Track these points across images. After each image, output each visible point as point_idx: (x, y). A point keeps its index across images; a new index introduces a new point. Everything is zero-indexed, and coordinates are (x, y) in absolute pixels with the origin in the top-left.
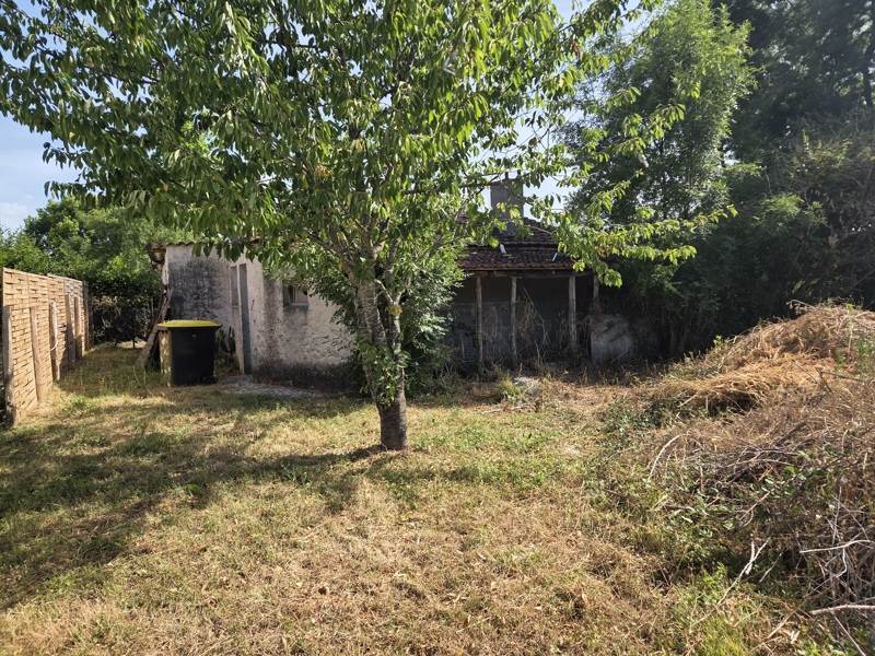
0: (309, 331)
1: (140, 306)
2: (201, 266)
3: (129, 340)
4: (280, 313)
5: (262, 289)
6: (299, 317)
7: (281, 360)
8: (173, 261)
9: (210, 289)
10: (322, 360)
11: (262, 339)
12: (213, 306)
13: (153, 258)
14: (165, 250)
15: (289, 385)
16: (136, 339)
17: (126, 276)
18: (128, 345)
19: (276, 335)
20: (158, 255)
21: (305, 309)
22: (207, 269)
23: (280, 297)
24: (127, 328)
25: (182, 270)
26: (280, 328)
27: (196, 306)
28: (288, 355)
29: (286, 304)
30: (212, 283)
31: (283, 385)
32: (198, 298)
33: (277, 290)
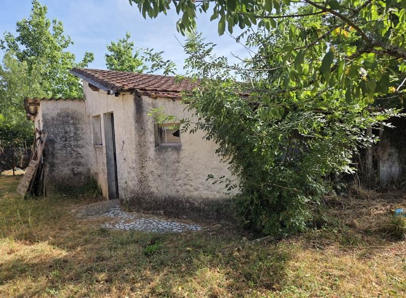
0: (182, 169)
1: (17, 146)
2: (68, 117)
3: (10, 169)
4: (152, 152)
5: (134, 132)
6: (171, 156)
7: (152, 193)
8: (46, 112)
9: (75, 133)
10: (195, 194)
11: (133, 174)
12: (78, 146)
13: (28, 111)
14: (39, 104)
15: (160, 214)
16: (15, 168)
17: (6, 126)
18: (9, 173)
19: (146, 172)
20: (32, 108)
21: (178, 149)
22: (72, 118)
23: (151, 138)
24: (8, 161)
25: (53, 119)
26: (151, 166)
27: (65, 146)
28: (159, 188)
29: (157, 145)
30: (77, 129)
31: (153, 214)
32: (66, 140)
33: (149, 132)
